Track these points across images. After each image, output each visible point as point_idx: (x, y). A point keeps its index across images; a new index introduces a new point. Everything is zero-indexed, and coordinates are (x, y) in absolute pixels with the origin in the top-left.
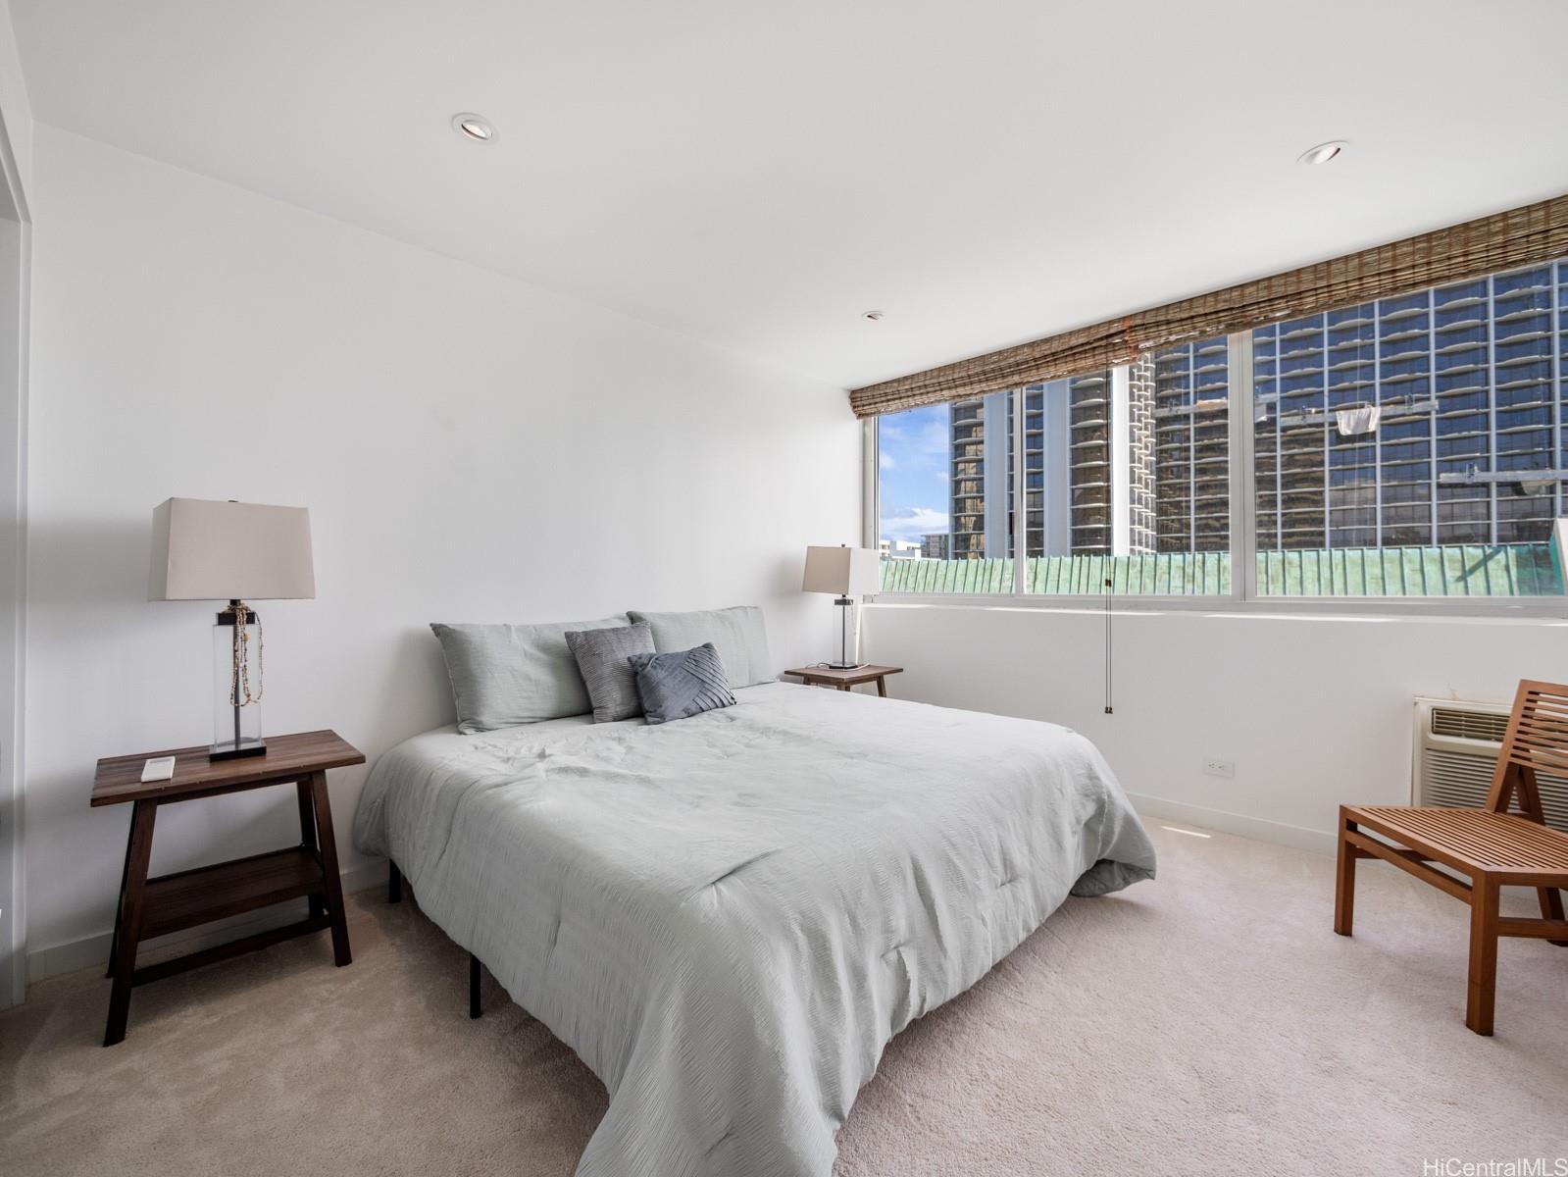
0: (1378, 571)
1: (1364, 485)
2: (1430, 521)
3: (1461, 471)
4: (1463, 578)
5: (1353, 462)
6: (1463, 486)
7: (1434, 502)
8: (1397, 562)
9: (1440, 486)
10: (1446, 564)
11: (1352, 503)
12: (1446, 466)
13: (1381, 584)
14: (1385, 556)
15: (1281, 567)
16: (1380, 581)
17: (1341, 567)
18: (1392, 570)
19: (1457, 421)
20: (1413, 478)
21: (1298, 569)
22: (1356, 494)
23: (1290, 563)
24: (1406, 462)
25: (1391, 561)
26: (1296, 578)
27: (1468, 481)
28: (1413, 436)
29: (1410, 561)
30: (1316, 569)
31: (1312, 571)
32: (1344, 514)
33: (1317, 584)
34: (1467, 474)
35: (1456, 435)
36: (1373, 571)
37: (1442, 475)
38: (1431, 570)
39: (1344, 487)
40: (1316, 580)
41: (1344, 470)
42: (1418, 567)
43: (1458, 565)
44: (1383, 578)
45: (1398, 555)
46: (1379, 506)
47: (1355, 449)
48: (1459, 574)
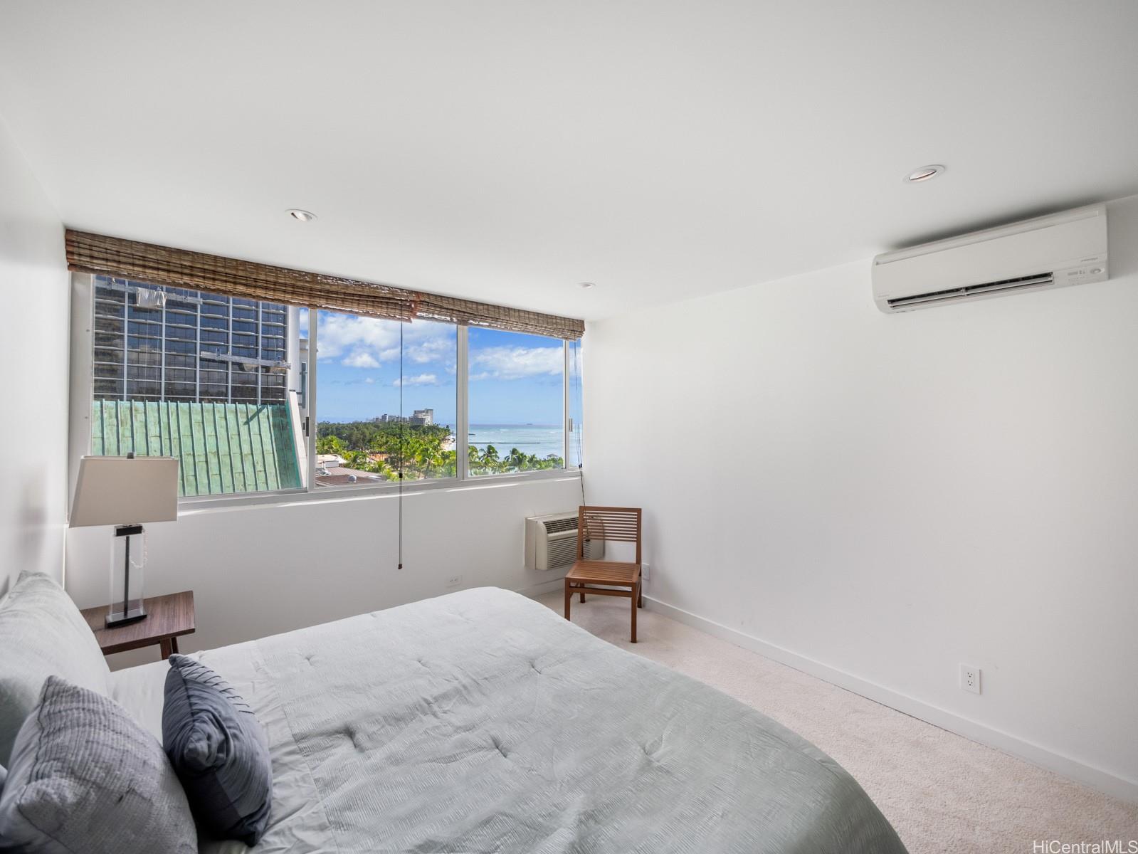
0: (199, 418)
1: (153, 351)
2: (195, 381)
3: (213, 352)
4: (247, 423)
5: (146, 334)
6: (214, 361)
7: (198, 369)
8: (211, 413)
9: (201, 359)
10: (239, 414)
11: (143, 363)
12: (205, 347)
13: (202, 426)
14: (204, 408)
15: (128, 412)
16: (201, 424)
17: (175, 414)
18: (208, 416)
19: (213, 320)
20: (186, 352)
21: (143, 415)
22: (146, 356)
23: (136, 410)
24: (181, 340)
25: (208, 411)
26: (141, 422)
27: (216, 359)
28: (186, 324)
29: (219, 412)
30: (157, 415)
31: (154, 417)
32: (138, 370)
33: (158, 426)
34: (216, 354)
35: (211, 329)
36: (197, 417)
37: (203, 353)
38: (231, 417)
39: (139, 350)
40: (157, 423)
41: (139, 338)
42: (223, 415)
43: (245, 415)
44: (203, 422)
45: (212, 408)
46: (163, 367)
47: (146, 324)
48: (245, 420)
